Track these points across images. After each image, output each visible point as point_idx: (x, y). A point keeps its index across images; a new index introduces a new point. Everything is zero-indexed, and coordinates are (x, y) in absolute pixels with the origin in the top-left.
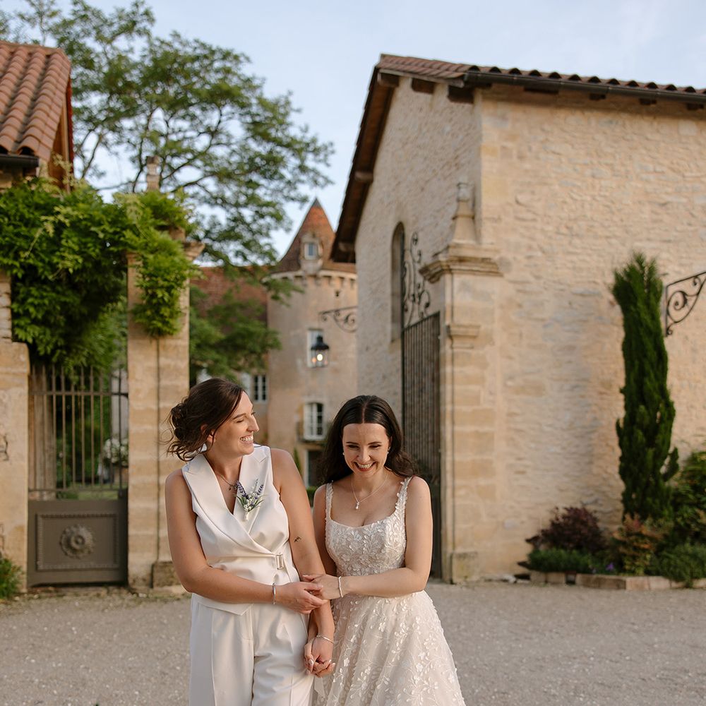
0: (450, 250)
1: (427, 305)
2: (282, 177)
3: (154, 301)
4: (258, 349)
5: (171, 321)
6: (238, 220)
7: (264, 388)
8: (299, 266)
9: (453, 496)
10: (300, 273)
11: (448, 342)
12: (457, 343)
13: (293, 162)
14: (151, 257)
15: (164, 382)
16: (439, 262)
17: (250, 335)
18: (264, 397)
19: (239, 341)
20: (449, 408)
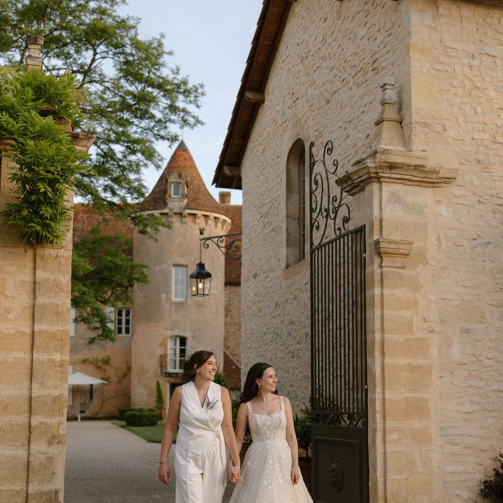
0: (378, 155)
1: (346, 220)
2: (153, 117)
3: (33, 198)
4: (126, 283)
5: (52, 224)
6: (109, 155)
7: (128, 322)
8: (165, 205)
9: (384, 441)
10: (166, 211)
11: (377, 260)
12: (386, 261)
13: (164, 102)
14: (31, 143)
15: (40, 300)
16: (367, 167)
17: (118, 267)
18: (127, 331)
19: (106, 274)
20: (378, 336)
